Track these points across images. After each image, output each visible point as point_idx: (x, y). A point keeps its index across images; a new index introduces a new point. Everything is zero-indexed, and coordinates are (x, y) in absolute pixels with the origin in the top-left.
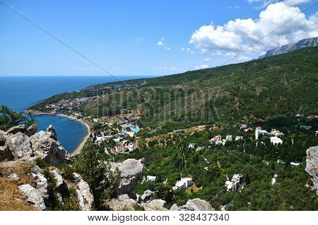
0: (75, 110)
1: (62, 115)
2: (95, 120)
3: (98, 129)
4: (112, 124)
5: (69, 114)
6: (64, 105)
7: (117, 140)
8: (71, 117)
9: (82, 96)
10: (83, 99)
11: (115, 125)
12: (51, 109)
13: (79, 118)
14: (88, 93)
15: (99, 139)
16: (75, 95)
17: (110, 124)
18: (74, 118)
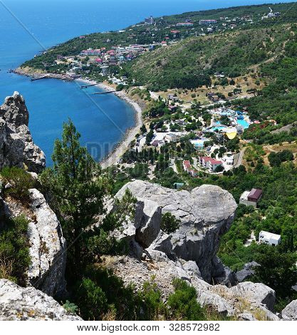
0: (114, 70)
1: (86, 81)
2: (154, 95)
3: (158, 114)
4: (188, 106)
5: (101, 80)
6: (92, 59)
7: (198, 143)
8: (104, 86)
9: (128, 42)
10: (131, 49)
11: (196, 109)
12: (66, 67)
13: (120, 88)
14: (141, 35)
15: (159, 136)
16: (115, 39)
17: (185, 107)
18: (111, 88)
